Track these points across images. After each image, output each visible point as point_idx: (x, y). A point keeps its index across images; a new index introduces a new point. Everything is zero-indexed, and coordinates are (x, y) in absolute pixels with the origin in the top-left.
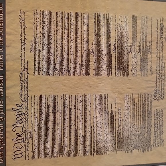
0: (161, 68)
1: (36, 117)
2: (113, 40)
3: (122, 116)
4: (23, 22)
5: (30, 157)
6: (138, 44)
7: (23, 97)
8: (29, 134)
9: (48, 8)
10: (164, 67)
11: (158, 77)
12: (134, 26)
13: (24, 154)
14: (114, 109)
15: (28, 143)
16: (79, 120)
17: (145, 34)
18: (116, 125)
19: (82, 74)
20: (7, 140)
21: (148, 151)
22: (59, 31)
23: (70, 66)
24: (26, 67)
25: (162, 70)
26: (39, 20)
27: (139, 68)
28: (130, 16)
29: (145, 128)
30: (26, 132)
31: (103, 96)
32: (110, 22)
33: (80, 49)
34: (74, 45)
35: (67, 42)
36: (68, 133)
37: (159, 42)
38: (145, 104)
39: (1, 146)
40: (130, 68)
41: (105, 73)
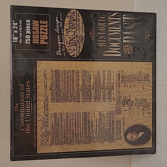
0: (119, 97)
1: (52, 124)
2: (92, 83)
3: (98, 123)
4: (45, 76)
5: (49, 145)
6: (106, 85)
7: (46, 114)
8: (49, 133)
9: (58, 69)
10: (121, 97)
11: (117, 102)
12: (104, 75)
13: (46, 143)
14: (93, 120)
15: (48, 137)
16: (74, 126)
17: (110, 79)
18: (95, 128)
19: (76, 101)
20: (37, 135)
21: (113, 142)
22: (64, 80)
23: (69, 97)
24: (47, 99)
25: (120, 98)
26: (54, 75)
27: (106, 97)
28: (102, 70)
29: (111, 130)
30: (47, 132)
31: (87, 113)
32: (90, 74)
33: (75, 89)
34: (72, 87)
35: (68, 85)
36: (69, 133)
37: (117, 83)
38: (111, 117)
39: (35, 139)
40: (102, 97)
41: (88, 101)
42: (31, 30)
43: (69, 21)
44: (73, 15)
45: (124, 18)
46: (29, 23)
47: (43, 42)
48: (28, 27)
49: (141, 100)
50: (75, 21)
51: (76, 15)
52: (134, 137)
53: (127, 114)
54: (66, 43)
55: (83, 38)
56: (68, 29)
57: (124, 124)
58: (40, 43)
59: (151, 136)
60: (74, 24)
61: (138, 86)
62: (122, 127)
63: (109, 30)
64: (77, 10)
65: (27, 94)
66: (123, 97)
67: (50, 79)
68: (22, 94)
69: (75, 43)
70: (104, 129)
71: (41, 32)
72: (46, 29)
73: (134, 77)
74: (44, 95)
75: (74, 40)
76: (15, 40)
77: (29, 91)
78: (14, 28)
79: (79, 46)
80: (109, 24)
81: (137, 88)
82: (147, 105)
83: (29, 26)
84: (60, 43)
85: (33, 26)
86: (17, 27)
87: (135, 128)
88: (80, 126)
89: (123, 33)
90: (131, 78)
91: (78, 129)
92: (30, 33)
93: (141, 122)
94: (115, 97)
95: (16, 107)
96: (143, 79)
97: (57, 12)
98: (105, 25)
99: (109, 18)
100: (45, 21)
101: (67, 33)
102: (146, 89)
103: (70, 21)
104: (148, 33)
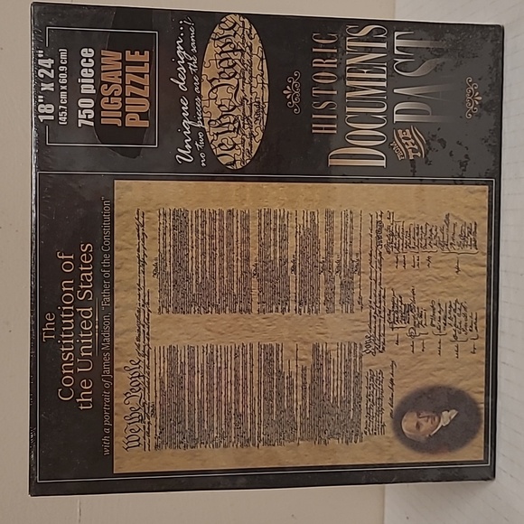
0: (378, 298)
1: (162, 382)
2: (291, 253)
3: (309, 381)
4: (141, 229)
5: (152, 447)
6: (335, 258)
7: (142, 348)
8: (151, 409)
9: (181, 205)
10: (384, 297)
11: (373, 314)
13: (142, 441)
14: (293, 369)
15: (149, 423)
16: (233, 387)
17: (348, 241)
18: (298, 395)
19: (238, 310)
20: (115, 417)
21: (356, 442)
22: (200, 241)
23: (218, 298)
24: (146, 301)
25: (380, 302)
26: (168, 225)
27: (337, 298)
28: (322, 211)
29: (349, 402)
30: (147, 406)
31: (275, 346)
33: (235, 270)
34: (225, 263)
35: (213, 260)
36: (215, 409)
37: (374, 253)
38: (350, 360)
39: (107, 427)
40: (322, 299)
41: (277, 308)
42: (98, 83)
43: (220, 54)
44: (232, 32)
45: (397, 43)
46: (90, 60)
47: (133, 121)
48: (87, 74)
49: (450, 306)
50: (240, 53)
51: (240, 32)
52: (426, 425)
53: (404, 351)
54: (209, 123)
55: (263, 108)
56: (214, 79)
57: (393, 384)
58: (123, 122)
59: (479, 423)
60: (236, 63)
61: (441, 261)
62: (387, 395)
63: (348, 83)
64: (244, 15)
65: (82, 287)
66: (391, 298)
67: (155, 238)
68: (66, 285)
69: (236, 125)
70: (329, 400)
71: (130, 90)
72: (143, 77)
73: (429, 233)
74: (135, 288)
75: (235, 112)
76: (45, 114)
77: (89, 277)
78: (42, 76)
79: (251, 134)
80: (348, 62)
81: (438, 268)
82: (469, 324)
83: (90, 70)
84: (190, 123)
85: (103, 68)
86: (52, 71)
87: (430, 399)
88: (252, 387)
89: (395, 91)
90: (416, 237)
91: (243, 397)
92: (94, 92)
93: (448, 379)
94: (366, 297)
95: (49, 326)
96: (458, 239)
97: (181, 25)
98: (336, 66)
99: (348, 43)
100: (142, 54)
101: (211, 90)
102: (466, 272)
103: (222, 52)
104: (476, 91)
